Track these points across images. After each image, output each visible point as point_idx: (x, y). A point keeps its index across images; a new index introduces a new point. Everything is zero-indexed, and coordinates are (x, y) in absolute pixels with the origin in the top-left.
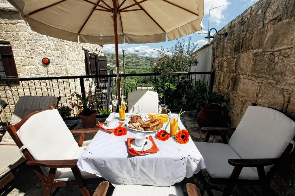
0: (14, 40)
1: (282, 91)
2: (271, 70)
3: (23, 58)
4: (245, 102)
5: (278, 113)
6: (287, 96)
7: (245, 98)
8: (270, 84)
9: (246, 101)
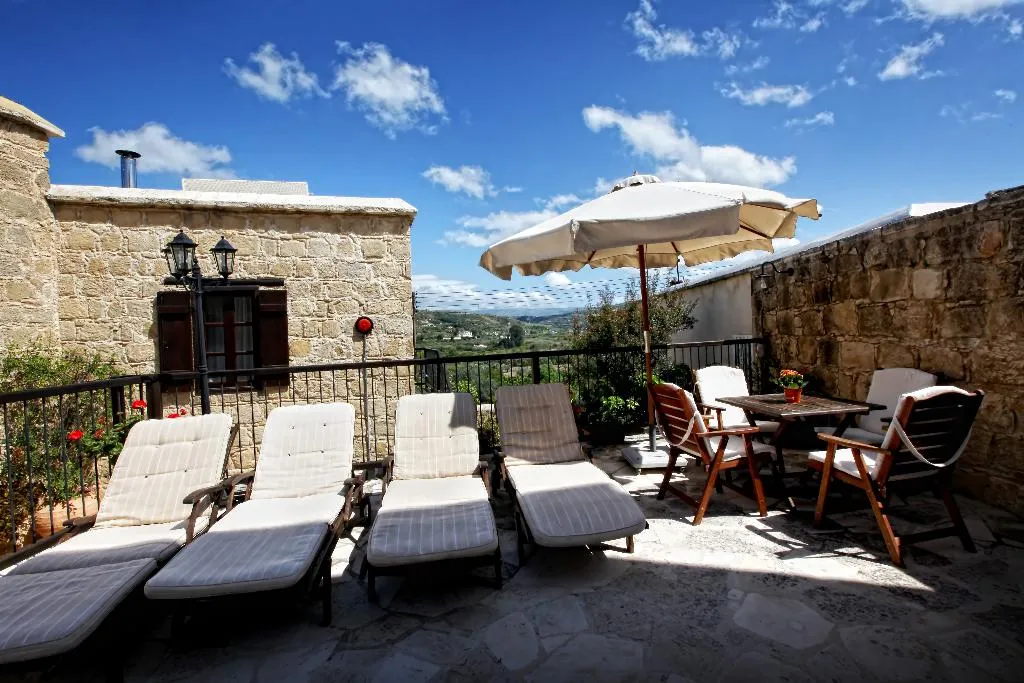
0: (293, 275)
1: (909, 349)
2: (888, 324)
3: (308, 319)
4: (857, 378)
5: (913, 371)
6: (915, 353)
7: (855, 371)
8: (890, 342)
9: (858, 374)
